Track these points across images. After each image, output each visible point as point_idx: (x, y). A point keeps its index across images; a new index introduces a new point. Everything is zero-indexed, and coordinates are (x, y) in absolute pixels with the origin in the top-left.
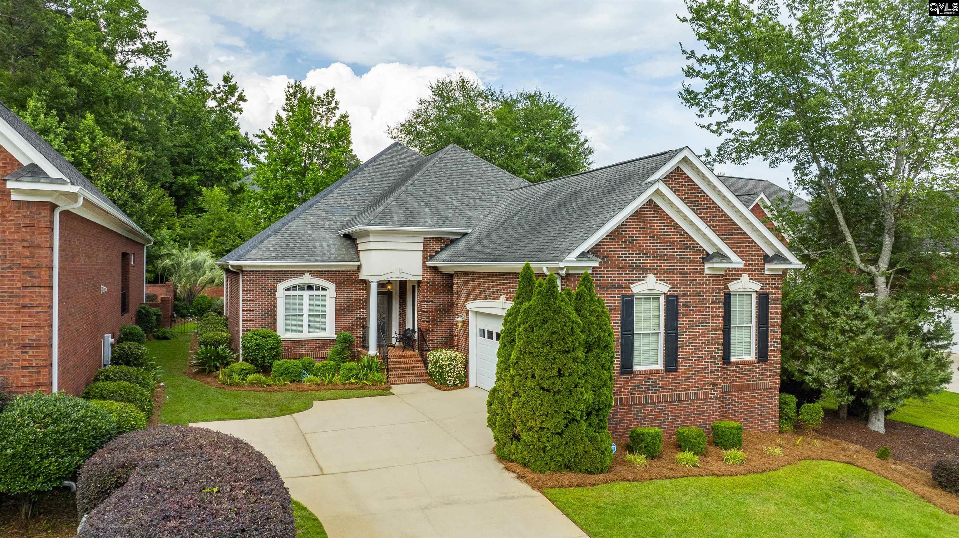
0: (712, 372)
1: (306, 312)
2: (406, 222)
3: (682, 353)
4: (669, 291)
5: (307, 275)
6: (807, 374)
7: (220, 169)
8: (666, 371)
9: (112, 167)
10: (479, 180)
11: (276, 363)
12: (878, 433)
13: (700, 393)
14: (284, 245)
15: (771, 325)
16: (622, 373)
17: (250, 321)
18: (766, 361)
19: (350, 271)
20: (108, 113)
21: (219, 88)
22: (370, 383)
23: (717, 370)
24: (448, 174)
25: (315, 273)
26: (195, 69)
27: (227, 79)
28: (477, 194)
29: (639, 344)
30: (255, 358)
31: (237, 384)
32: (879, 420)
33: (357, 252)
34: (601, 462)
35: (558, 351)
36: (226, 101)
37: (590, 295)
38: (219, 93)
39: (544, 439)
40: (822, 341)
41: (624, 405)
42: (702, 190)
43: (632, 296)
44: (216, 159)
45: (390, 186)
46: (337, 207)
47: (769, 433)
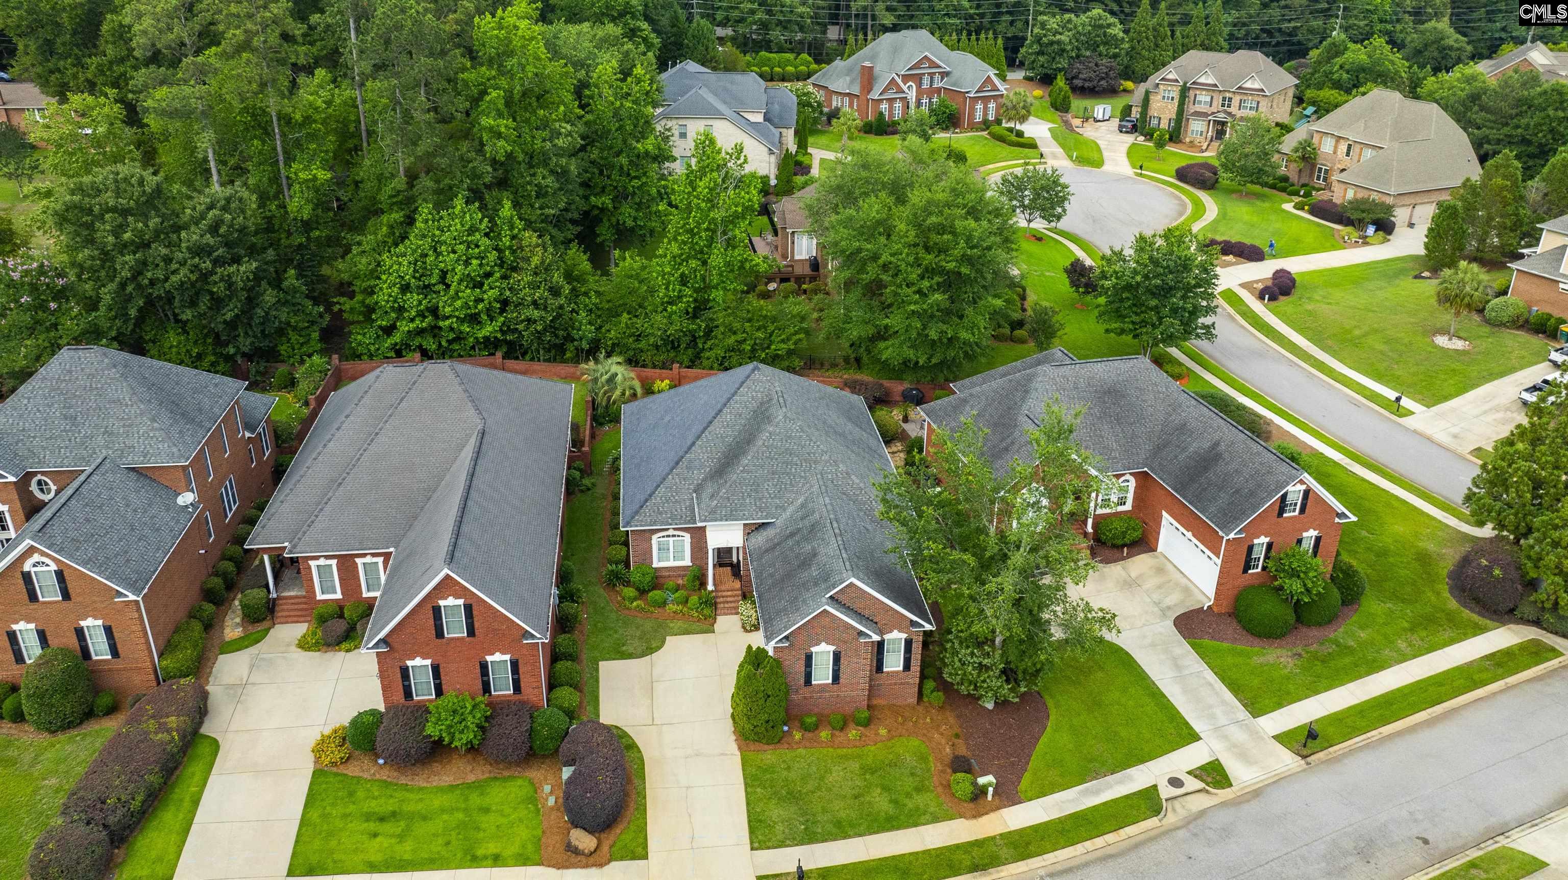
0: (865, 678)
1: (671, 551)
3: (842, 676)
4: (835, 650)
5: (671, 531)
8: (832, 684)
12: (986, 709)
13: (854, 693)
14: (656, 509)
15: (915, 653)
16: (805, 686)
17: (636, 557)
18: (910, 670)
22: (704, 618)
23: (866, 683)
29: (815, 673)
30: (639, 587)
41: (806, 699)
42: (867, 592)
43: (812, 652)
45: (740, 432)
46: (697, 463)
47: (909, 705)
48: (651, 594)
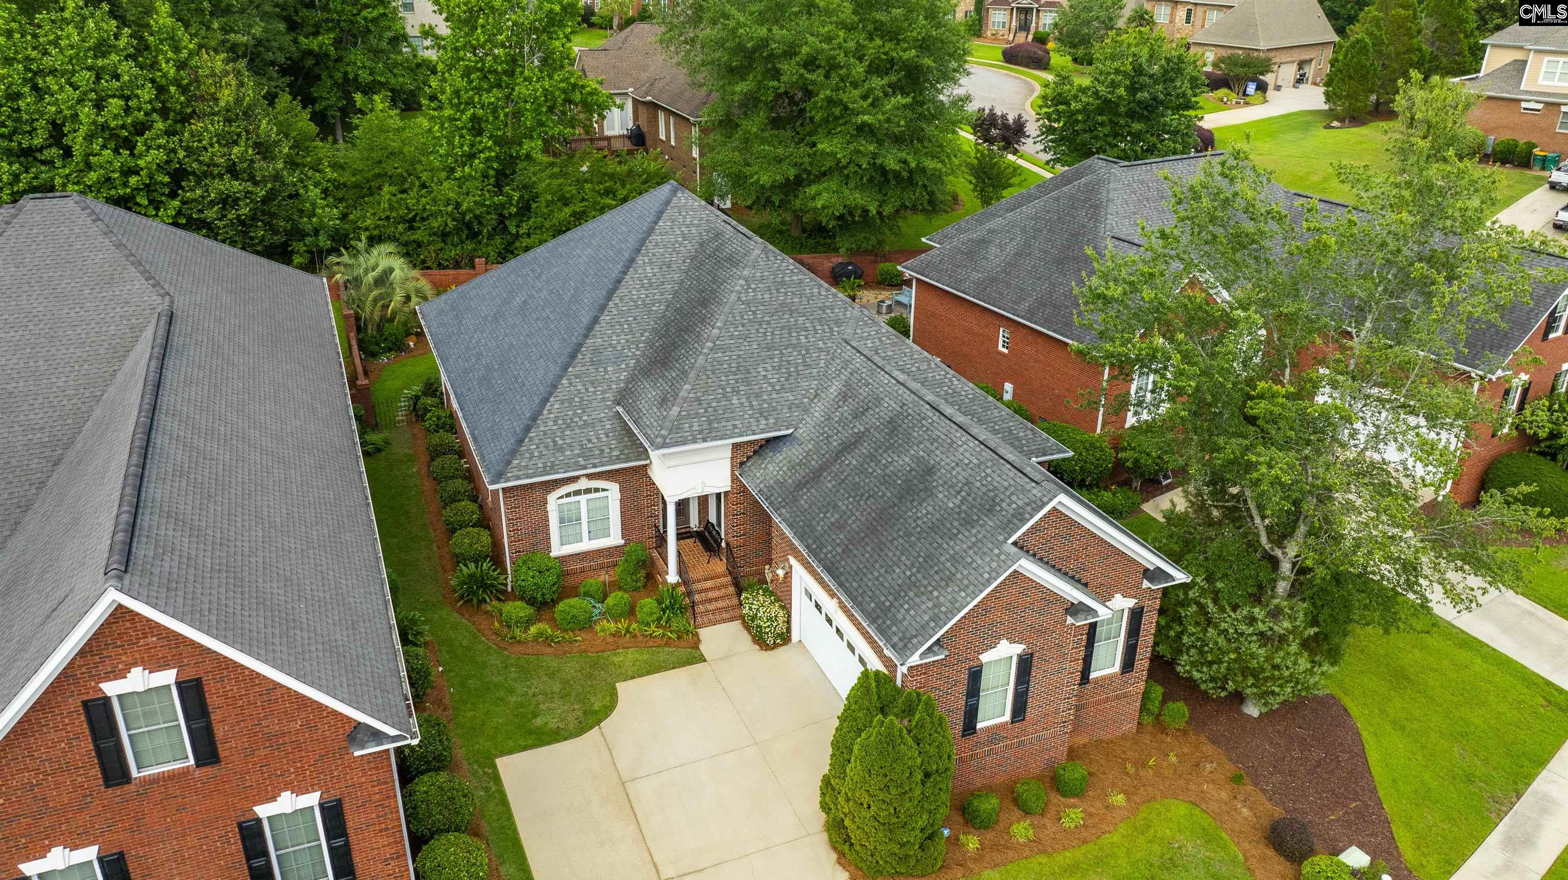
0: (1063, 712)
1: (584, 519)
2: (710, 432)
3: (1032, 702)
4: (1023, 651)
5: (584, 481)
8: (1012, 722)
12: (1250, 718)
13: (1048, 734)
14: (550, 442)
15: (1143, 636)
16: (963, 735)
17: (518, 541)
18: (1132, 670)
19: (636, 466)
22: (674, 636)
23: (1070, 709)
28: (799, 353)
29: (984, 704)
31: (520, 641)
32: (1254, 704)
41: (963, 762)
43: (981, 665)
45: (676, 294)
46: (608, 353)
47: (1124, 737)
48: (561, 606)
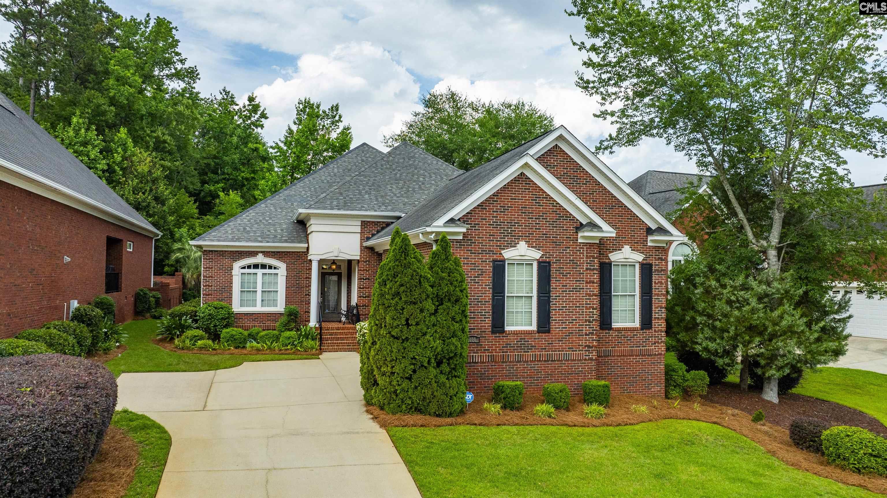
0: (586, 335)
1: (259, 289)
2: (345, 206)
3: (555, 316)
4: (541, 257)
5: (260, 255)
6: (697, 343)
7: (243, 178)
8: (539, 332)
9: (138, 173)
10: (422, 172)
11: (225, 330)
12: (769, 402)
13: (574, 355)
14: (242, 228)
15: (655, 294)
16: (493, 332)
17: (209, 295)
18: (651, 328)
19: (299, 252)
20: (143, 128)
21: (244, 107)
22: (302, 350)
23: (592, 334)
24: (394, 167)
25: (266, 254)
26: (224, 90)
27: (251, 99)
28: (417, 184)
29: (510, 306)
30: (208, 327)
31: (188, 349)
32: (771, 390)
33: (307, 236)
34: (449, 406)
35: (406, 302)
36: (250, 119)
37: (446, 255)
38: (244, 111)
39: (395, 383)
40: (710, 312)
41: (496, 362)
42: (581, 167)
43: (504, 261)
44: (240, 169)
46: (297, 197)
